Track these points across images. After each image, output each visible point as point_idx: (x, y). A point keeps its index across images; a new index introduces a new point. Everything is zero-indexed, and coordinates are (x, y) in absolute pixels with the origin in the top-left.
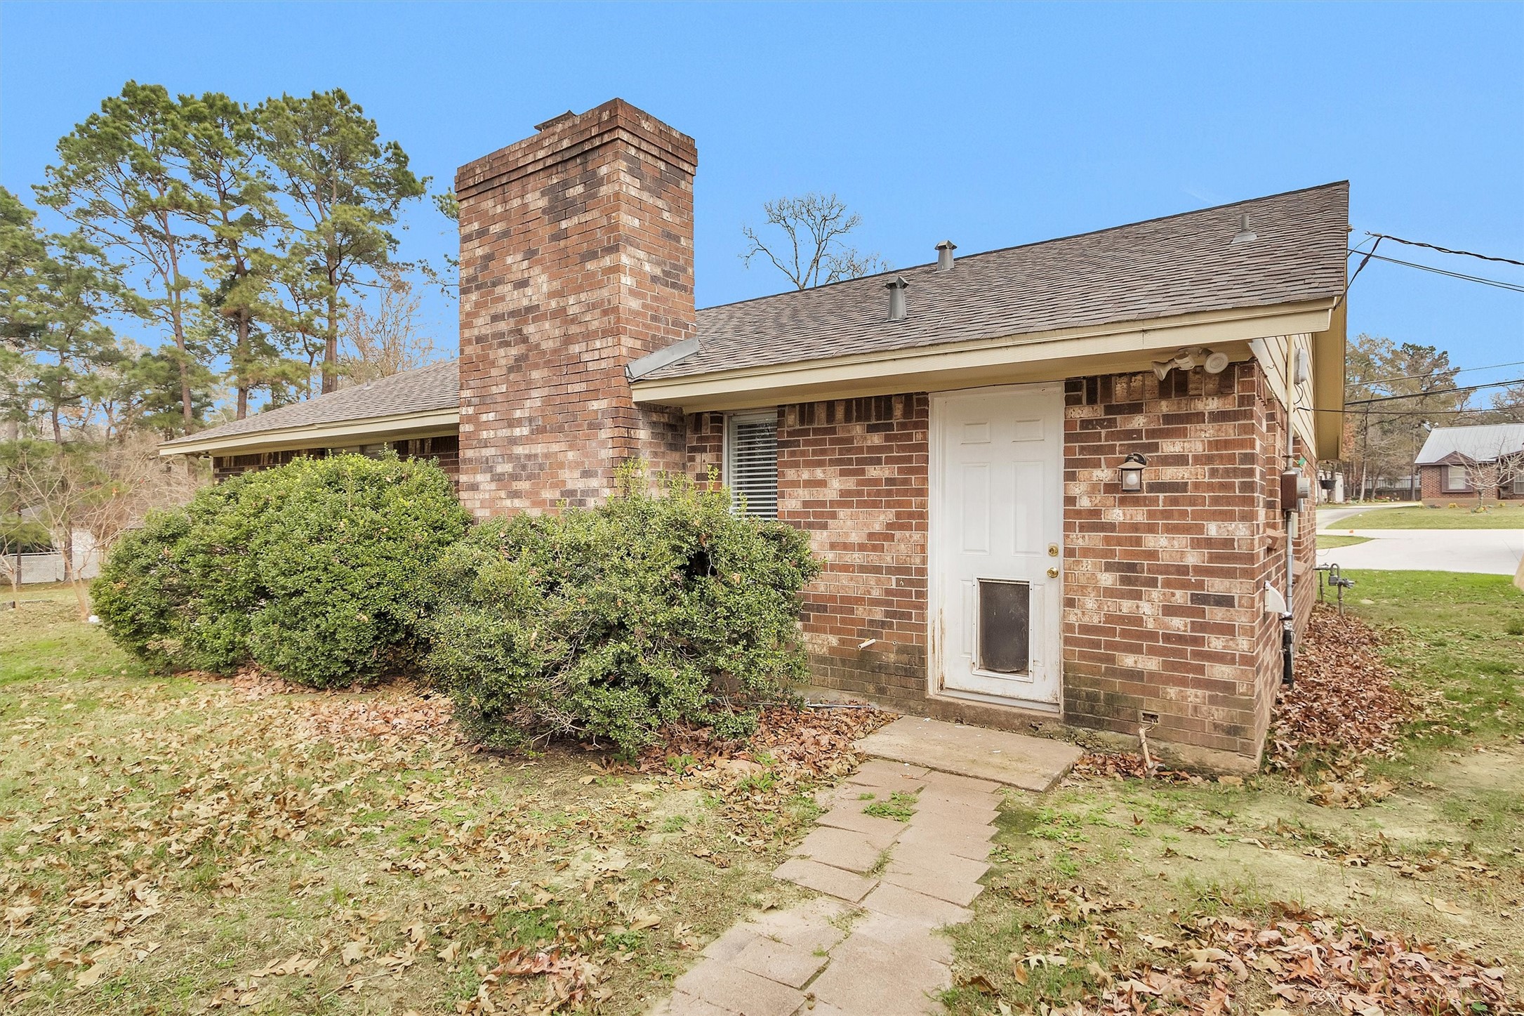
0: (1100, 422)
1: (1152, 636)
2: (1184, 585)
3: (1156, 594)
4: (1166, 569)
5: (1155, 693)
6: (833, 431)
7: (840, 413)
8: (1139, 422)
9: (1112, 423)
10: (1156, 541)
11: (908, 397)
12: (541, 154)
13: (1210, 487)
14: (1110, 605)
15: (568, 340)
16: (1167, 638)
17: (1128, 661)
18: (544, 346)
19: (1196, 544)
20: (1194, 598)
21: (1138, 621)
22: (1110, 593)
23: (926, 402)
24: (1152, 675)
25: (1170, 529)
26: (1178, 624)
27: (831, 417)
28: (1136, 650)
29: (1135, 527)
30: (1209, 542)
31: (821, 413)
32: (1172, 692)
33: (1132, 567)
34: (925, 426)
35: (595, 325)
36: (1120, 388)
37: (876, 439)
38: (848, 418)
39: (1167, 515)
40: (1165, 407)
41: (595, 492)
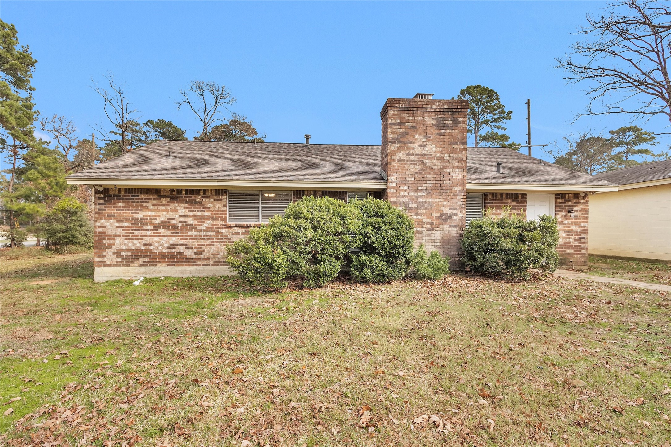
0: (563, 203)
1: (572, 246)
2: (577, 235)
3: (573, 237)
4: (574, 232)
5: (572, 257)
6: (503, 200)
7: (504, 196)
8: (570, 203)
9: (565, 203)
10: (573, 227)
11: (523, 194)
12: (434, 106)
13: (582, 217)
14: (565, 240)
15: (444, 167)
16: (575, 246)
17: (568, 251)
18: (433, 167)
19: (579, 227)
20: (579, 238)
21: (570, 243)
22: (565, 238)
23: (526, 195)
24: (572, 253)
25: (575, 225)
26: (576, 243)
27: (502, 196)
28: (569, 249)
29: (569, 224)
30: (582, 227)
31: (499, 196)
32: (575, 256)
33: (569, 232)
34: (526, 201)
35: (456, 164)
36: (567, 196)
37: (514, 203)
38: (507, 197)
39: (574, 222)
40: (574, 201)
41: (455, 214)
